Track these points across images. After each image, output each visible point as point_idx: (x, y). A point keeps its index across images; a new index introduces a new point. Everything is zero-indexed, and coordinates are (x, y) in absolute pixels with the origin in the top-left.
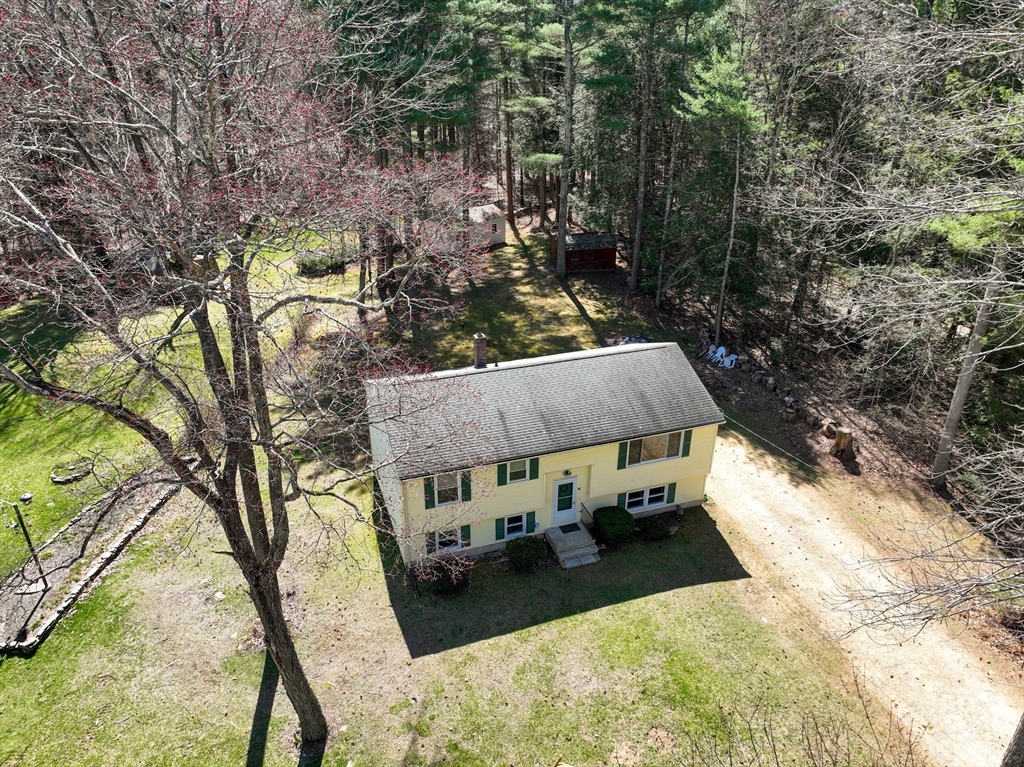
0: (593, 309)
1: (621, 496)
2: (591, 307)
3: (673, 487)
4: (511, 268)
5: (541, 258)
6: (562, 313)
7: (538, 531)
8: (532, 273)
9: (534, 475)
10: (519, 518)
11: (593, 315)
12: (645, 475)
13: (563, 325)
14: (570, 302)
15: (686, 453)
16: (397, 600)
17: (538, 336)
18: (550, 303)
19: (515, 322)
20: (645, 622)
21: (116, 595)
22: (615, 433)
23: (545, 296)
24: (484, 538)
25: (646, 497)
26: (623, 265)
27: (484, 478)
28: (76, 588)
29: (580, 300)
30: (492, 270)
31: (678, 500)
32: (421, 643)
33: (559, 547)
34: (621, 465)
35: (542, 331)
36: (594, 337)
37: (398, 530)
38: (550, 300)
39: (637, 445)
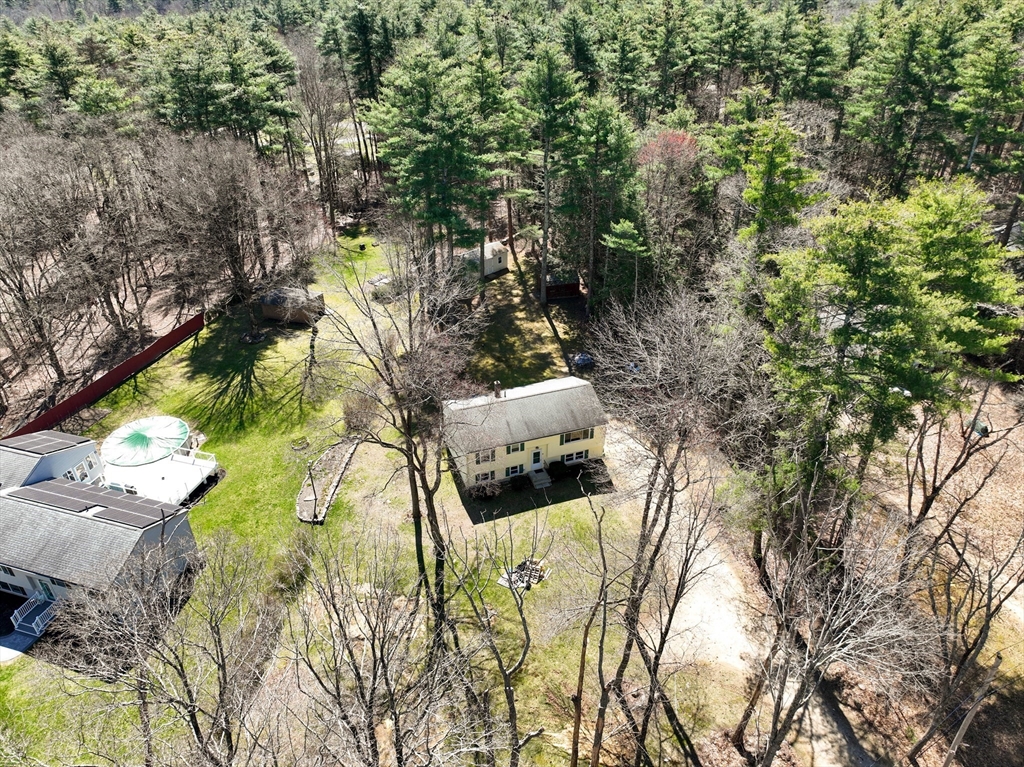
0: (563, 331)
1: (563, 457)
2: (561, 328)
3: (587, 451)
4: (511, 294)
5: (532, 285)
6: (543, 335)
7: (525, 472)
8: (525, 299)
9: (522, 449)
10: (516, 467)
11: (562, 336)
12: (573, 447)
13: (543, 344)
14: (549, 326)
15: (592, 437)
16: (464, 503)
17: (528, 353)
18: (536, 326)
19: (515, 342)
20: (568, 511)
21: (345, 501)
22: (558, 431)
23: (533, 321)
24: (500, 476)
25: (575, 456)
26: (584, 291)
27: (501, 451)
28: (328, 499)
29: (555, 324)
30: (499, 297)
31: (590, 457)
32: (476, 520)
33: (534, 480)
34: (562, 444)
35: (531, 349)
36: (561, 353)
37: (464, 478)
38: (536, 324)
39: (568, 436)
